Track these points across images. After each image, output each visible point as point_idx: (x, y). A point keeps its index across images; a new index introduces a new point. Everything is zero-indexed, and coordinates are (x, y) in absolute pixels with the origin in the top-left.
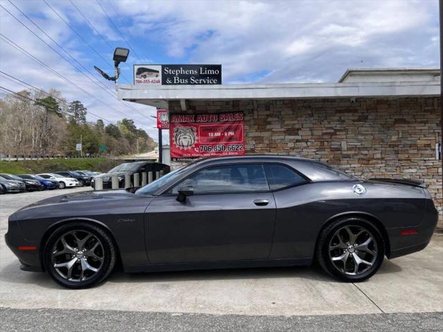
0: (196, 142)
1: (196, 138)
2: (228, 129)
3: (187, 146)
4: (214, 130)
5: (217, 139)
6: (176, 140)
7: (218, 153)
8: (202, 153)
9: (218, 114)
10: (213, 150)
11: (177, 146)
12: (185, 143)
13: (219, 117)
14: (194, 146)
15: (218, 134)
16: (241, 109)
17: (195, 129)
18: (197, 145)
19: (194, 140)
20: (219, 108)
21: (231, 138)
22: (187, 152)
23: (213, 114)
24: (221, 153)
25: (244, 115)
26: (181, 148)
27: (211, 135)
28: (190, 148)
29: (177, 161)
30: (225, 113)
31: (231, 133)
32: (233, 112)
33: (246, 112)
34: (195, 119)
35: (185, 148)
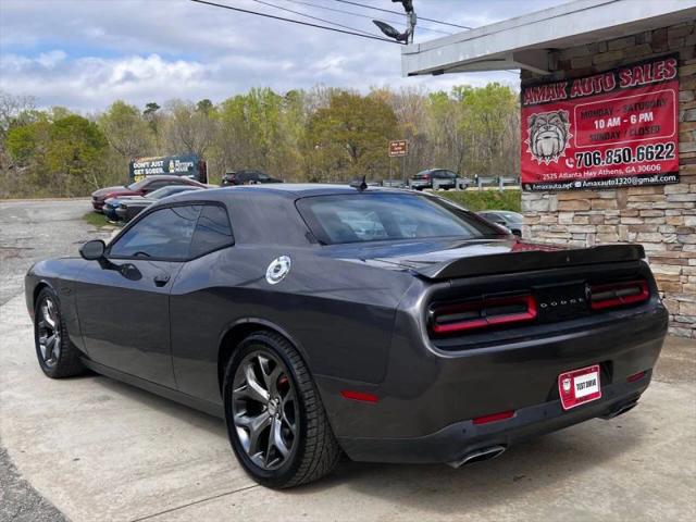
0: (568, 146)
1: (570, 136)
2: (638, 108)
3: (551, 156)
4: (605, 112)
5: (614, 135)
6: (532, 145)
7: (613, 167)
8: (582, 170)
9: (617, 70)
10: (604, 163)
11: (534, 157)
12: (547, 150)
13: (618, 80)
14: (563, 154)
15: (615, 122)
16: (674, 48)
17: (566, 114)
18: (570, 153)
19: (565, 140)
20: (619, 55)
21: (645, 129)
22: (552, 168)
23: (605, 72)
24: (622, 167)
25: (680, 64)
26: (540, 160)
27: (600, 124)
28: (556, 159)
29: (533, 191)
30: (631, 66)
31: (647, 116)
32: (651, 61)
33: (684, 55)
34: (569, 92)
35: (547, 161)
